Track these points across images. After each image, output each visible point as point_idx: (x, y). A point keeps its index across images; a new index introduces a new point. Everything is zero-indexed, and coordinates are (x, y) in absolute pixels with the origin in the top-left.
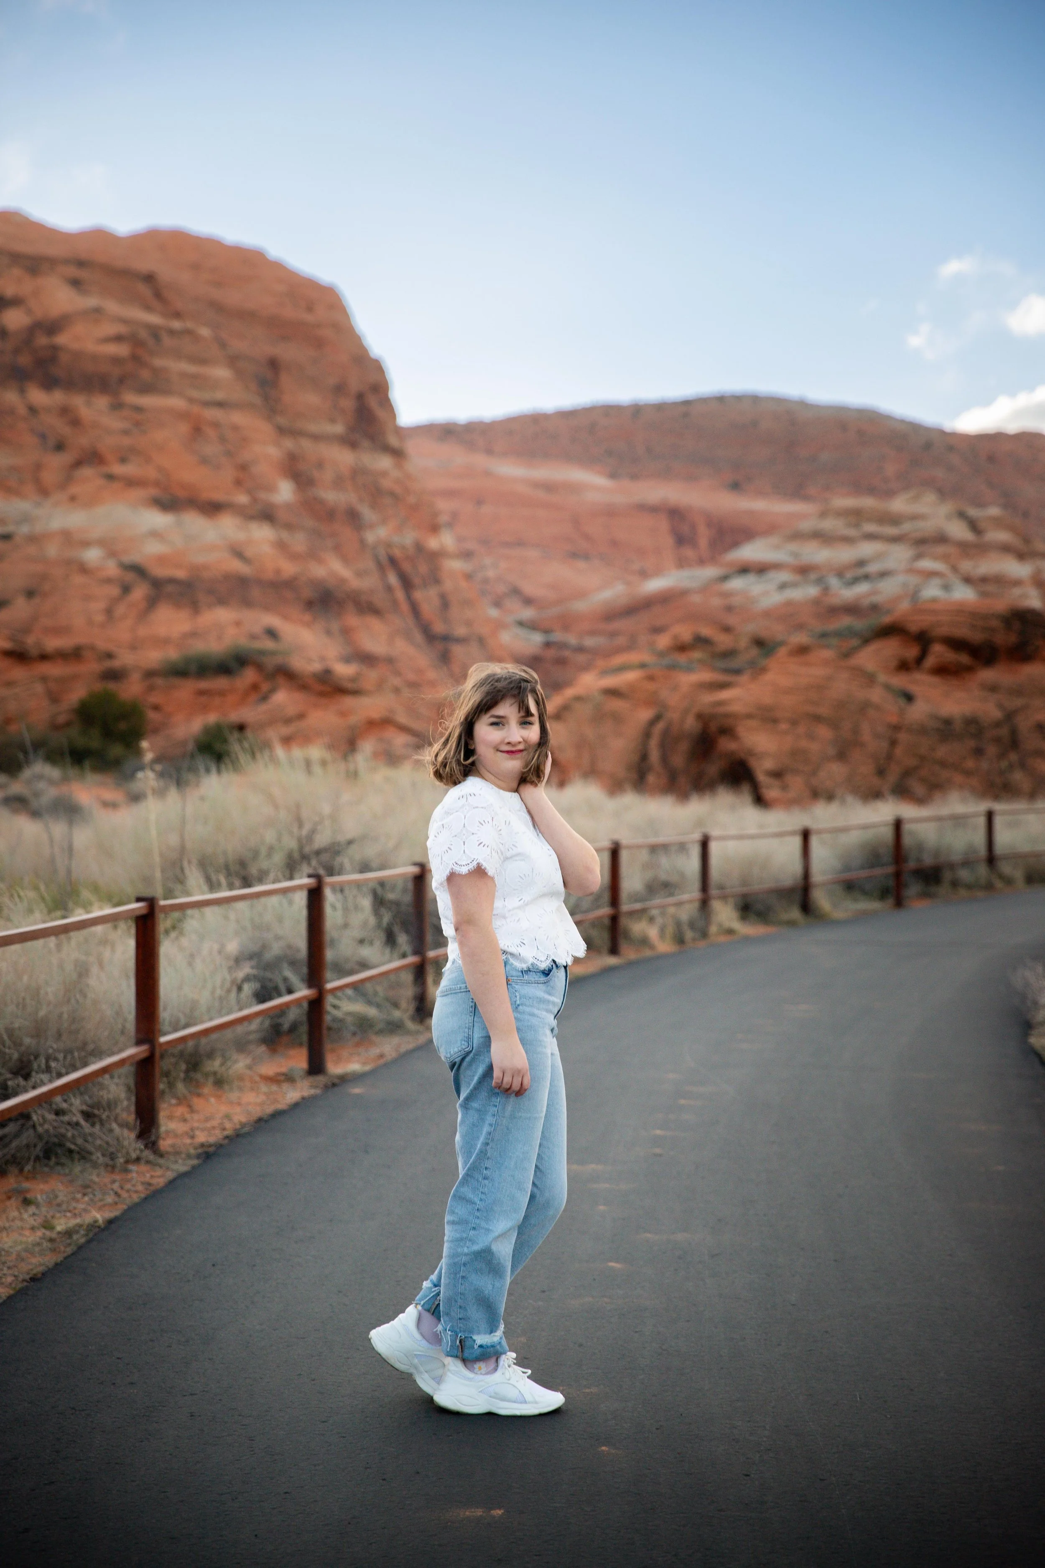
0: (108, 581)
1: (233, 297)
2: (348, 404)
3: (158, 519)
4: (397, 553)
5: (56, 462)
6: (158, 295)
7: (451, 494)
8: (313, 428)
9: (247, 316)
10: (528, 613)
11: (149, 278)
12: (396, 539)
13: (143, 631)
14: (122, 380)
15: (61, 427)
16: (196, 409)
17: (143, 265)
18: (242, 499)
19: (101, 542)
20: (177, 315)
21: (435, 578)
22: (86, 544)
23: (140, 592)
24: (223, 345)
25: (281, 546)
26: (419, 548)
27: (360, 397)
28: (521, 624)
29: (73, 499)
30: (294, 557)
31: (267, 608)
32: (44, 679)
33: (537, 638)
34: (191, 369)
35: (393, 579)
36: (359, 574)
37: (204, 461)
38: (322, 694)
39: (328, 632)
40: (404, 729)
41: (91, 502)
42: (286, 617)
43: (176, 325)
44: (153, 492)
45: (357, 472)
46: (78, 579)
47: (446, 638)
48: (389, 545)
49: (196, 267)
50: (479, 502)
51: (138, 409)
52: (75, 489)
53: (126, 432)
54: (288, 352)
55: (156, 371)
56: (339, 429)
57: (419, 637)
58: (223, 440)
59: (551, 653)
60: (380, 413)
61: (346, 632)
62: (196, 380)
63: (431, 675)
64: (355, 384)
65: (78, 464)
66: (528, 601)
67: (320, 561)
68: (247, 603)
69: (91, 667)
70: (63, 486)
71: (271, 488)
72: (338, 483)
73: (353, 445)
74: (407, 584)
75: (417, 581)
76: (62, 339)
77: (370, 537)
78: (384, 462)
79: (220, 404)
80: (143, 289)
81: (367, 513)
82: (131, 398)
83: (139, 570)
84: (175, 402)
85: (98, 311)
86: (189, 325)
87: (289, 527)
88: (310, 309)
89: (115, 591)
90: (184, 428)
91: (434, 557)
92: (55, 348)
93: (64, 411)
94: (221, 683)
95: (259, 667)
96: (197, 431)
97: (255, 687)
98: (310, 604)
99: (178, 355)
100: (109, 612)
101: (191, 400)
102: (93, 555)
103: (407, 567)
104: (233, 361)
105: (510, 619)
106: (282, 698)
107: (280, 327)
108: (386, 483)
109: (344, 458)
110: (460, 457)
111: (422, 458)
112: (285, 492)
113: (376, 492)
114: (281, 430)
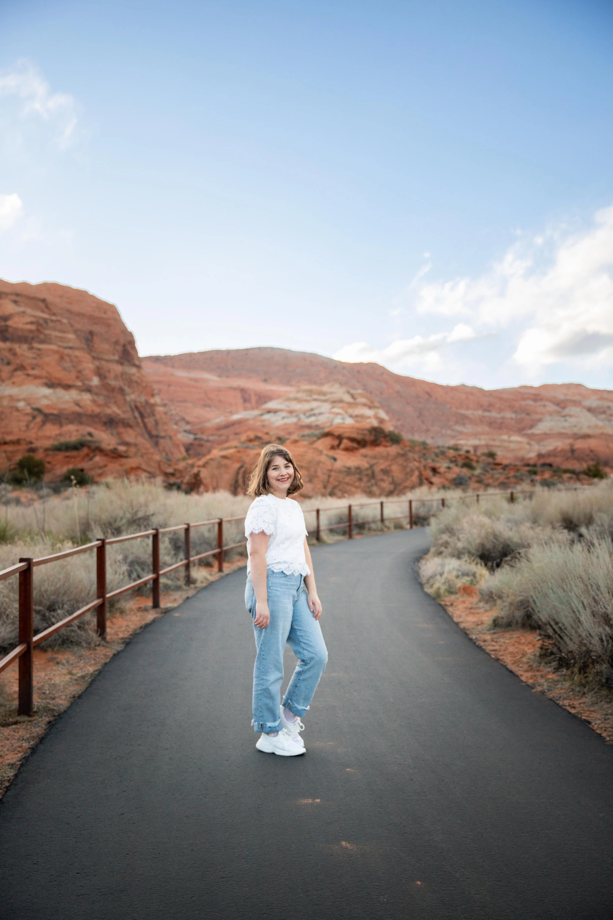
0: (27, 414)
1: (75, 308)
2: (120, 348)
3: (47, 391)
4: (139, 404)
5: (7, 369)
6: (47, 307)
7: (158, 382)
8: (106, 357)
9: (81, 315)
10: (188, 427)
11: (44, 301)
12: (138, 399)
13: (40, 434)
14: (33, 339)
15: (9, 356)
16: (61, 350)
17: (42, 296)
18: (79, 384)
19: (25, 400)
20: (54, 314)
21: (153, 414)
22: (19, 400)
23: (39, 419)
24: (72, 326)
25: (94, 401)
26: (147, 402)
27: (124, 346)
28: (185, 431)
29: (14, 383)
30: (99, 406)
31: (89, 425)
32: (5, 452)
33: (192, 437)
34: (60, 335)
35: (137, 414)
36: (124, 412)
37: (65, 369)
38: (113, 458)
39: (112, 434)
40: (145, 471)
41: (21, 384)
42: (96, 429)
43: (54, 318)
44: (45, 381)
45: (123, 374)
46: (16, 414)
47: (157, 437)
48: (135, 401)
49: (61, 297)
50: (169, 386)
51: (39, 349)
52: (14, 380)
53: (34, 358)
54: (96, 329)
55: (46, 335)
56: (116, 357)
57: (147, 436)
58: (71, 361)
59: (197, 442)
60: (132, 352)
61: (119, 434)
62: (62, 339)
63: (152, 450)
64: (122, 341)
65: (16, 370)
66: (188, 423)
67: (109, 407)
68: (81, 423)
69: (24, 447)
70: (10, 378)
71: (90, 380)
72: (116, 378)
73: (122, 364)
74: (142, 416)
75: (146, 415)
76: (10, 323)
77: (128, 398)
78: (134, 370)
79: (71, 348)
80: (42, 305)
81: (127, 389)
82: (36, 345)
83: (39, 410)
84: (53, 347)
85: (24, 312)
86: (59, 318)
87: (97, 394)
88: (105, 313)
89: (30, 418)
90: (57, 357)
91: (153, 406)
92: (7, 326)
93: (10, 350)
94: (74, 453)
95: (89, 447)
96: (62, 358)
97: (87, 455)
98: (105, 424)
99: (55, 329)
100: (27, 426)
101: (59, 346)
102: (21, 405)
103: (142, 409)
104: (76, 332)
105: (181, 429)
106: (98, 459)
107: (94, 320)
108: (134, 378)
109: (118, 369)
110: (161, 368)
111: (148, 369)
112: (95, 381)
113: (130, 382)
114: (94, 358)
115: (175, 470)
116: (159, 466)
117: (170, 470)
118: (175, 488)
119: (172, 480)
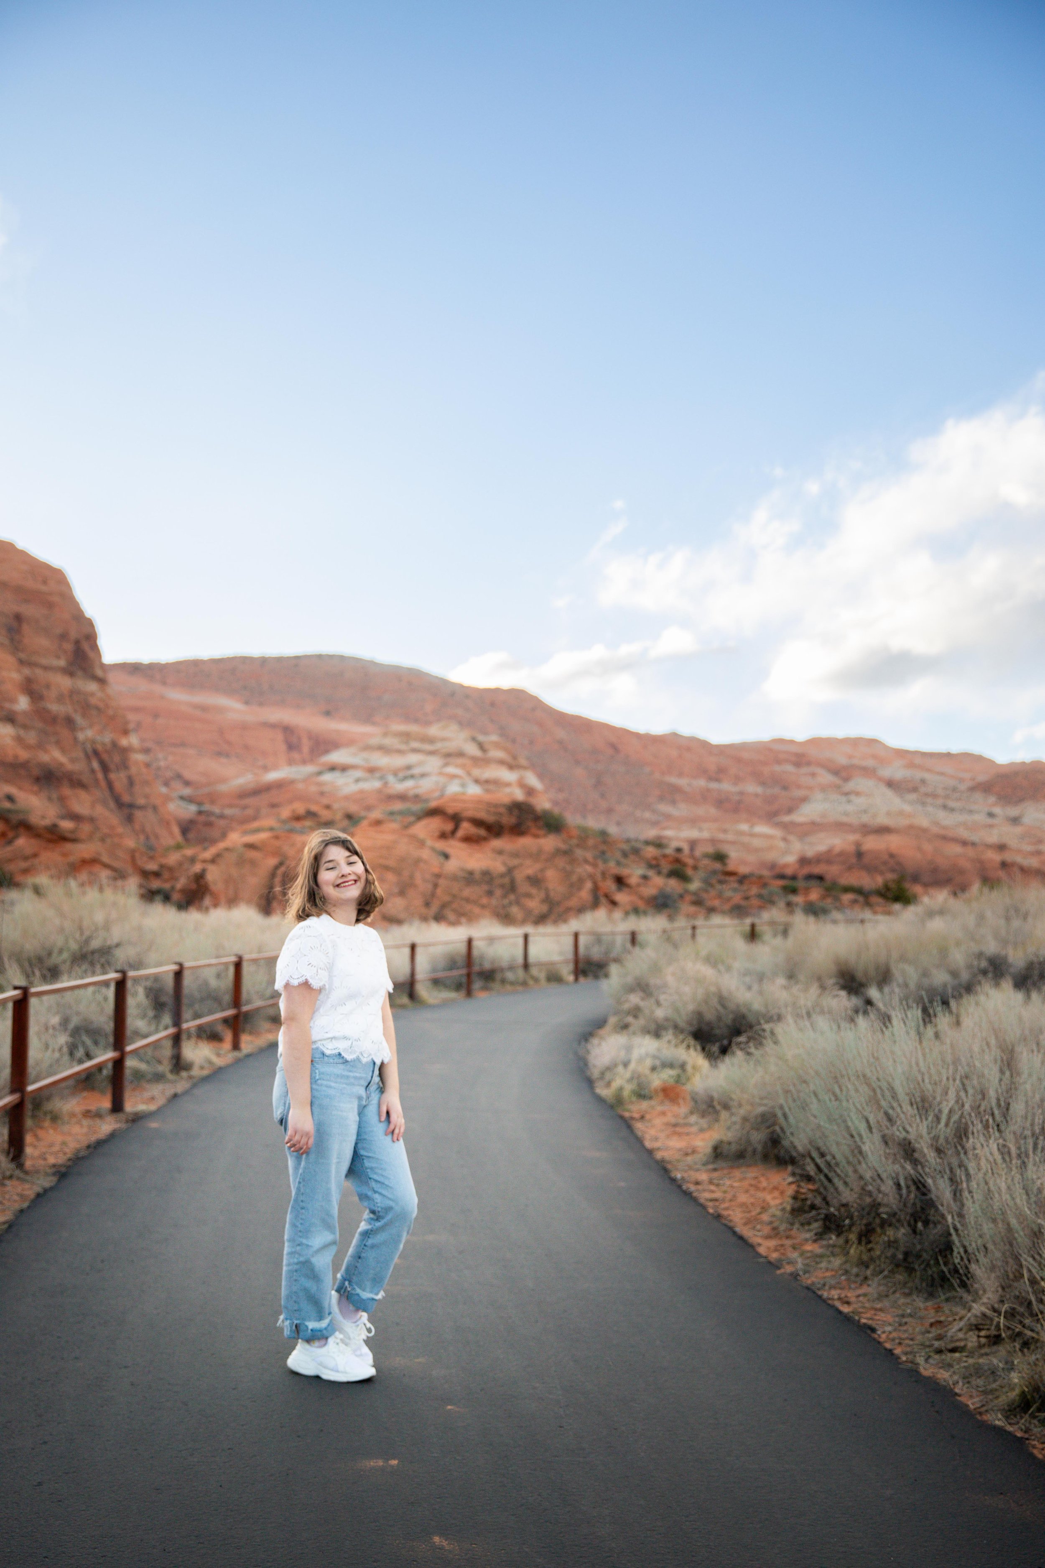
2: (69, 646)
4: (99, 748)
7: (136, 710)
8: (44, 661)
9: (1, 585)
10: (187, 791)
12: (99, 738)
21: (124, 765)
25: (19, 739)
26: (114, 744)
27: (77, 642)
28: (182, 798)
30: (28, 747)
31: (7, 781)
33: (193, 808)
35: (95, 765)
36: (73, 760)
38: (50, 841)
39: (50, 799)
40: (106, 866)
42: (20, 788)
45: (73, 693)
47: (131, 806)
48: (93, 742)
50: (156, 716)
54: (28, 610)
56: (62, 663)
57: (112, 804)
59: (202, 818)
60: (91, 654)
61: (62, 799)
63: (120, 830)
64: (73, 634)
66: (187, 783)
67: (46, 751)
71: (13, 701)
72: (60, 699)
73: (71, 674)
74: (105, 769)
75: (112, 766)
77: (81, 736)
78: (93, 687)
81: (79, 720)
87: (25, 727)
88: (45, 582)
91: (125, 751)
95: (7, 820)
97: (3, 834)
98: (37, 780)
103: (105, 757)
105: (175, 794)
106: (22, 842)
107: (23, 594)
108: (93, 701)
109: (64, 682)
110: (142, 685)
111: (118, 685)
112: (23, 703)
113: (86, 706)
114: (21, 662)
115: (162, 866)
116: (133, 858)
117: (152, 866)
118: (158, 898)
119: (155, 884)
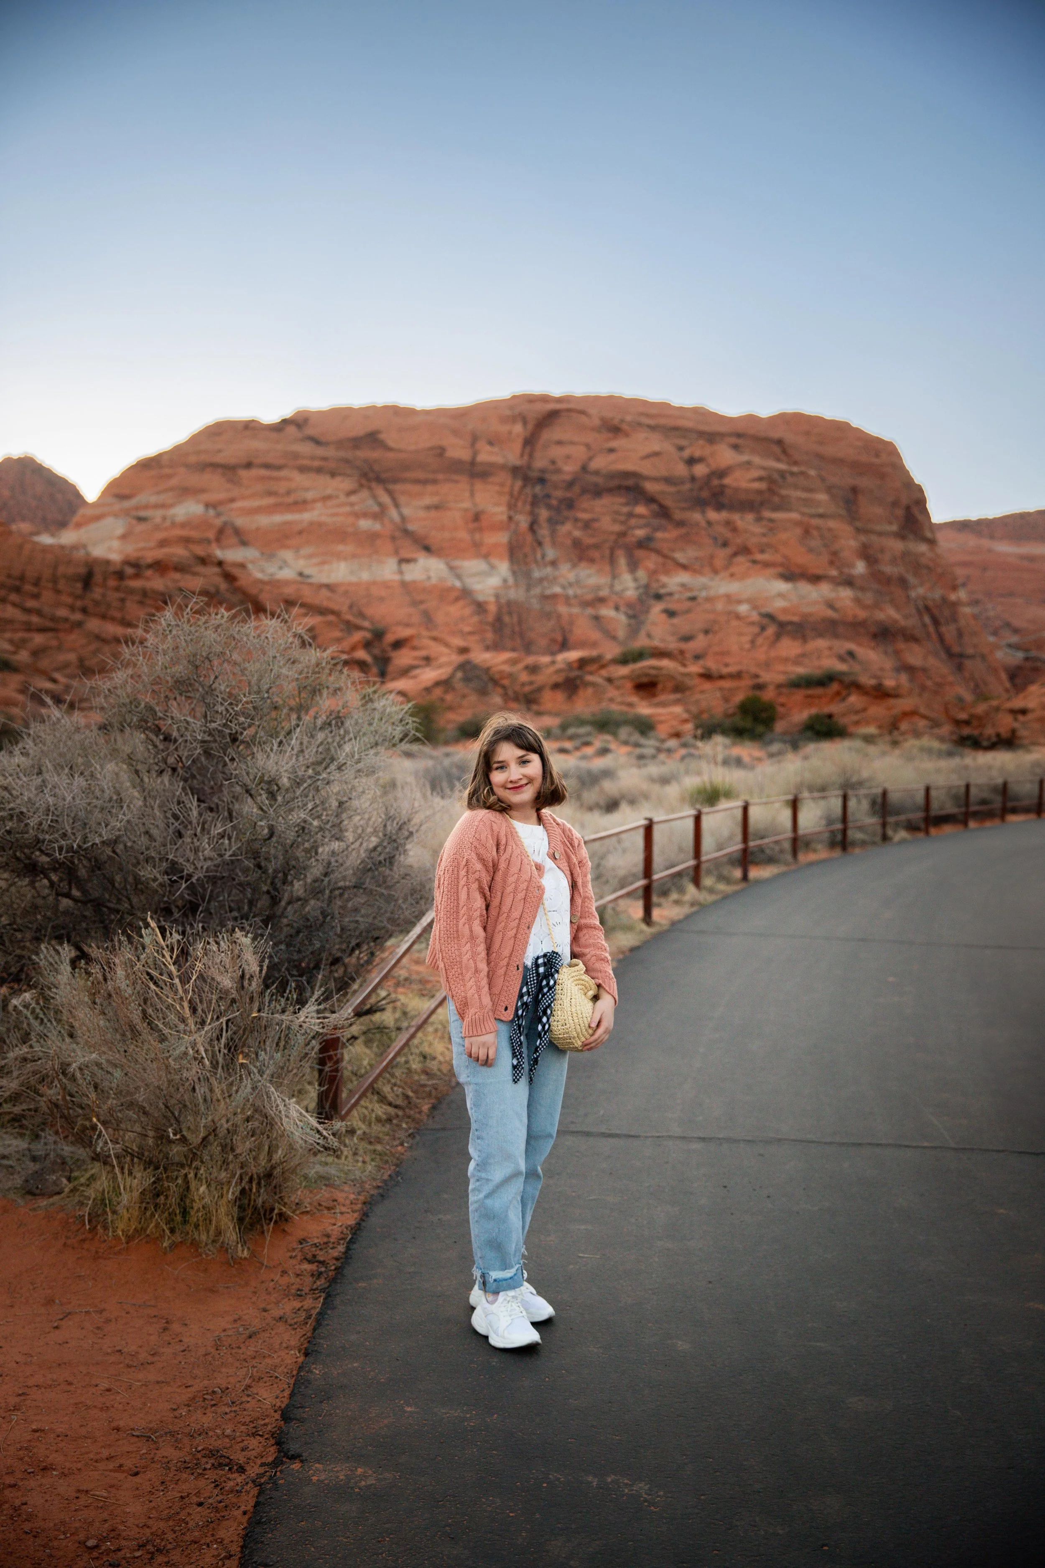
0: (753, 624)
1: (829, 450)
2: (900, 512)
3: (782, 586)
4: (930, 604)
5: (722, 554)
6: (784, 452)
7: (965, 564)
8: (878, 528)
9: (838, 462)
10: (1014, 639)
11: (780, 442)
12: (929, 595)
13: (773, 654)
14: (762, 504)
15: (727, 534)
16: (806, 519)
17: (776, 434)
18: (834, 573)
19: (749, 601)
20: (796, 463)
21: (954, 618)
22: (739, 602)
23: (771, 630)
24: (823, 480)
25: (857, 601)
26: (944, 599)
27: (908, 508)
28: (1010, 646)
29: (732, 575)
30: (865, 607)
31: (847, 638)
32: (721, 689)
33: (1020, 655)
34: (804, 495)
35: (927, 619)
36: (906, 617)
37: (811, 550)
38: (876, 697)
39: (886, 653)
40: (924, 717)
41: (744, 576)
42: (860, 645)
43: (795, 469)
44: (780, 570)
45: (905, 554)
46: (735, 623)
47: (961, 656)
48: (924, 598)
49: (807, 433)
50: (985, 569)
51: (771, 520)
52: (733, 570)
53: (764, 535)
54: (864, 482)
55: (782, 497)
56: (894, 528)
57: (943, 655)
58: (822, 537)
59: (1029, 665)
60: (920, 517)
61: (897, 653)
62: (807, 502)
63: (951, 678)
64: (905, 501)
65: (735, 554)
66: (1016, 631)
67: (881, 610)
68: (836, 636)
69: (747, 682)
70: (726, 567)
71: (852, 566)
72: (894, 561)
73: (903, 538)
74: (936, 622)
75: (942, 621)
76: (727, 481)
77: (913, 594)
78: (923, 548)
79: (821, 516)
80: (777, 449)
81: (912, 579)
82: (767, 514)
83: (770, 617)
84: (794, 516)
85: (749, 463)
86: (803, 469)
87: (862, 589)
88: (877, 455)
89: (756, 630)
90: (798, 531)
91: (954, 605)
92: (723, 486)
93: (728, 523)
94: (819, 691)
95: (841, 682)
96: (807, 532)
97: (838, 693)
98: (875, 636)
99: (796, 487)
100: (753, 642)
101: (803, 514)
102: (743, 609)
103: (936, 612)
104: (829, 489)
105: (1003, 642)
106: (854, 699)
107: (857, 467)
108: (924, 561)
109: (898, 546)
110: (972, 541)
111: (946, 543)
112: (860, 568)
113: (916, 566)
114: (858, 530)
115: (972, 716)
116: (947, 711)
117: (963, 716)
118: (969, 743)
119: (966, 731)
